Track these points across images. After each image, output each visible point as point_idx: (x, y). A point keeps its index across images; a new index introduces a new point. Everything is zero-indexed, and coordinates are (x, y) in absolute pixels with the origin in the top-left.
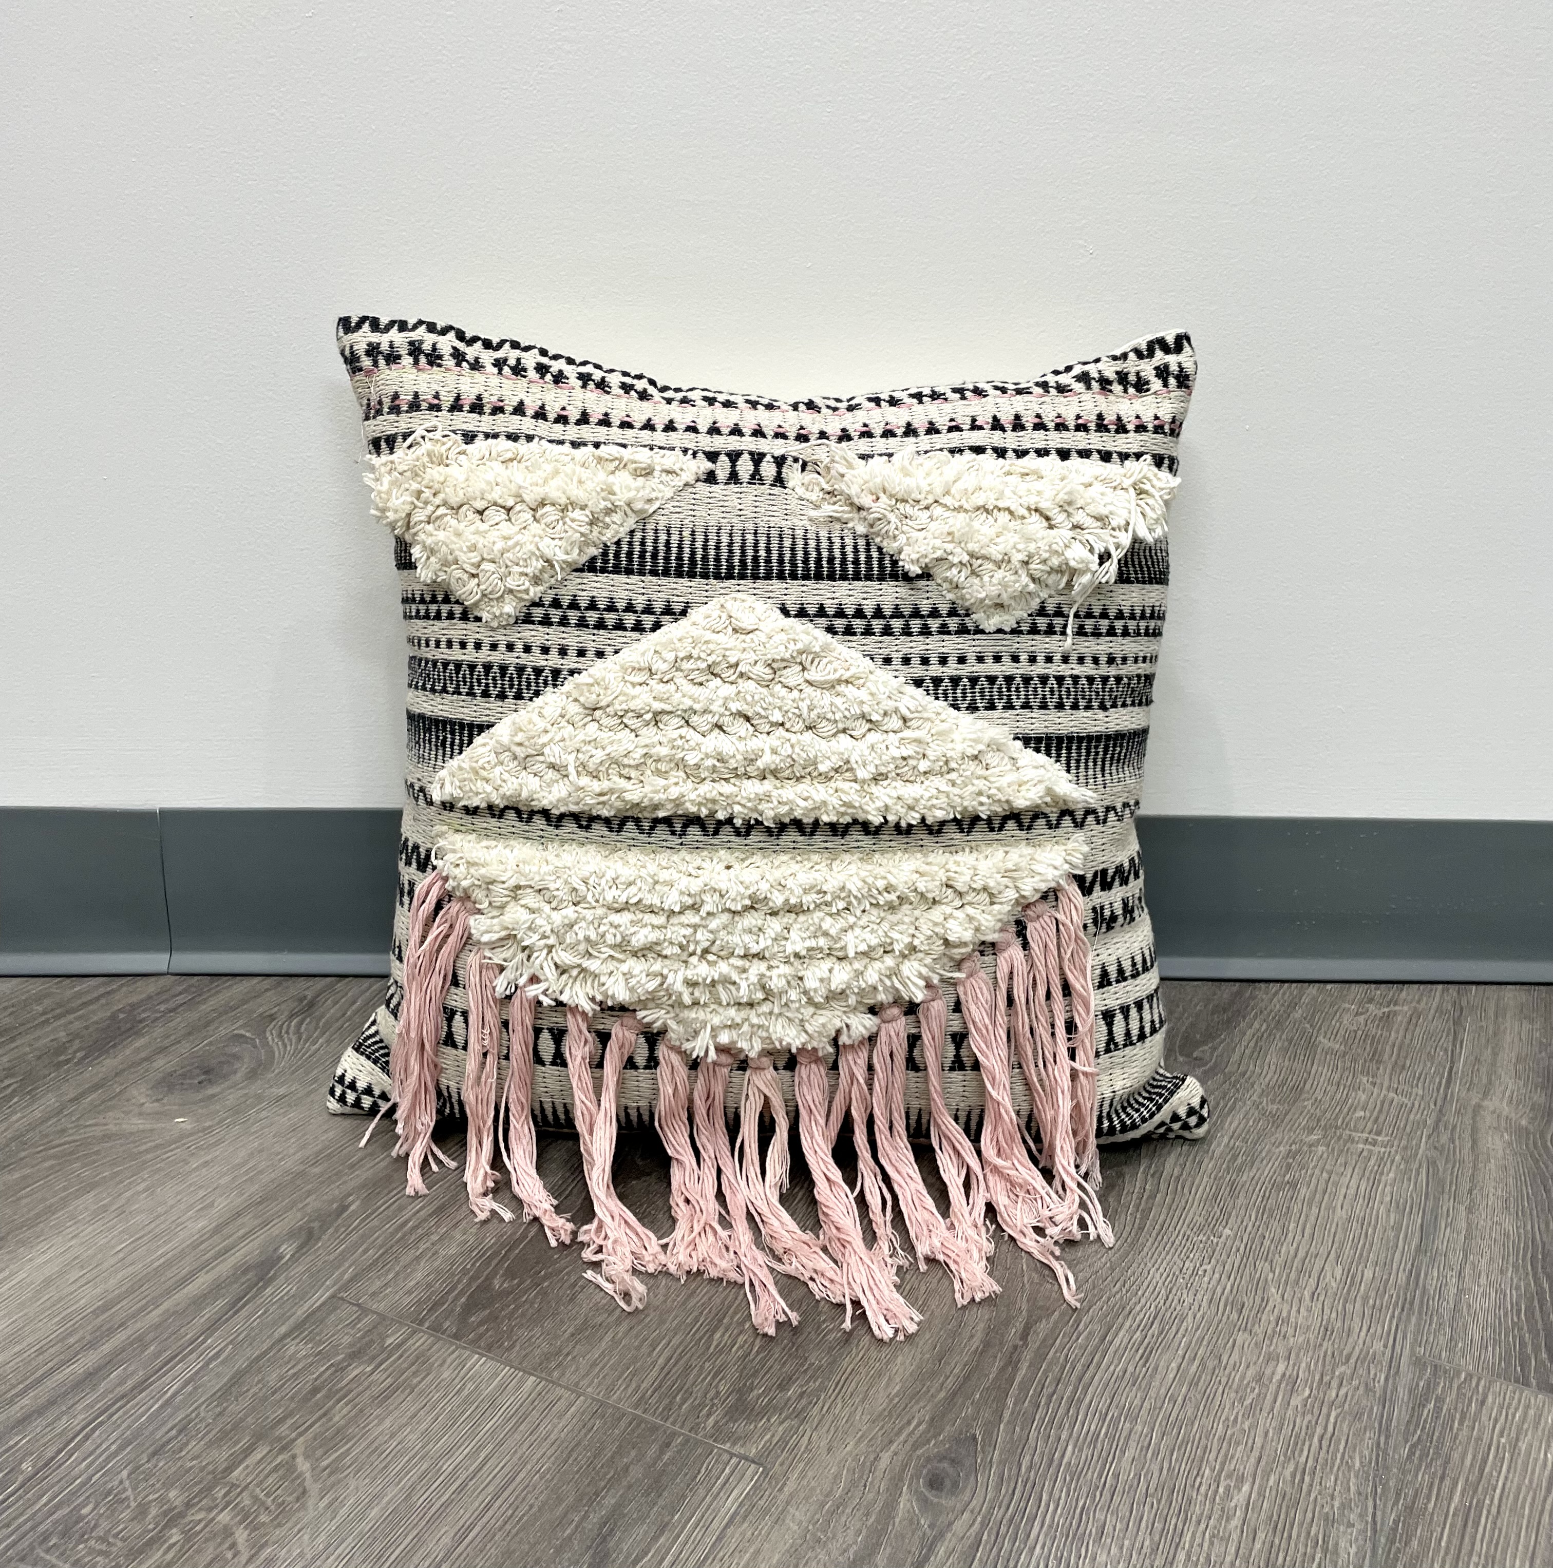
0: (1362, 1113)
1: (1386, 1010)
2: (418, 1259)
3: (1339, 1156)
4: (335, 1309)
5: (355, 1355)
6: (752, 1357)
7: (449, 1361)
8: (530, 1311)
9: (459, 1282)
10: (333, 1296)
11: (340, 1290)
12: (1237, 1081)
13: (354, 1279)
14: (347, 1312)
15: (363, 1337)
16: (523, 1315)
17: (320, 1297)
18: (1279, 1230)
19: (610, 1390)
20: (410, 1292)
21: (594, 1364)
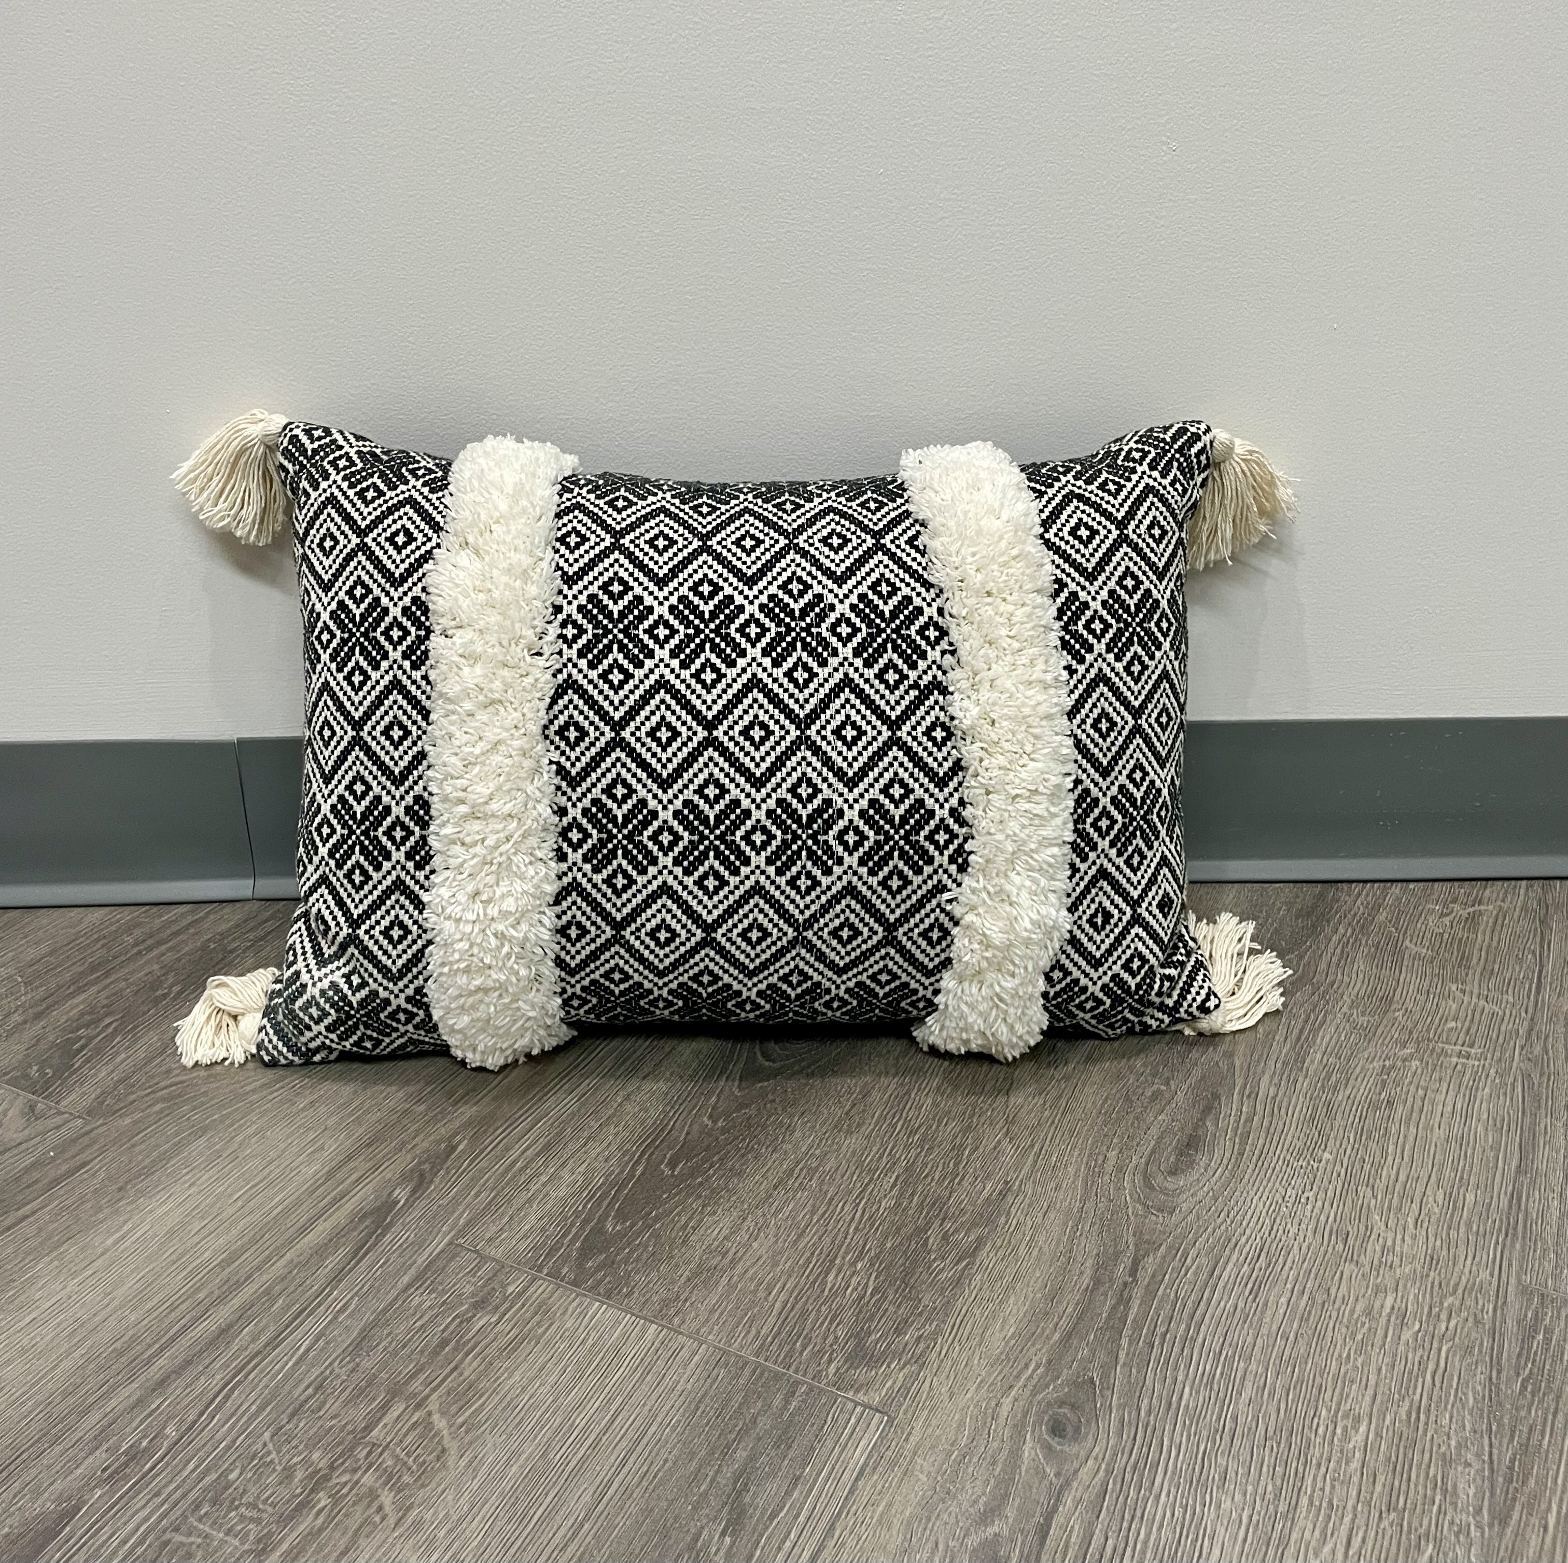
0: (1453, 1024)
1: (1471, 910)
2: (529, 1201)
3: (1434, 1070)
4: (455, 1256)
5: (480, 1305)
6: (867, 1299)
7: (571, 1309)
8: (645, 1255)
9: (572, 1225)
10: (450, 1243)
11: (456, 1237)
12: (1326, 992)
13: (470, 1223)
14: (467, 1260)
15: (484, 1286)
16: (638, 1259)
17: (439, 1243)
18: (1378, 1153)
19: (731, 1336)
20: (525, 1237)
21: (713, 1311)
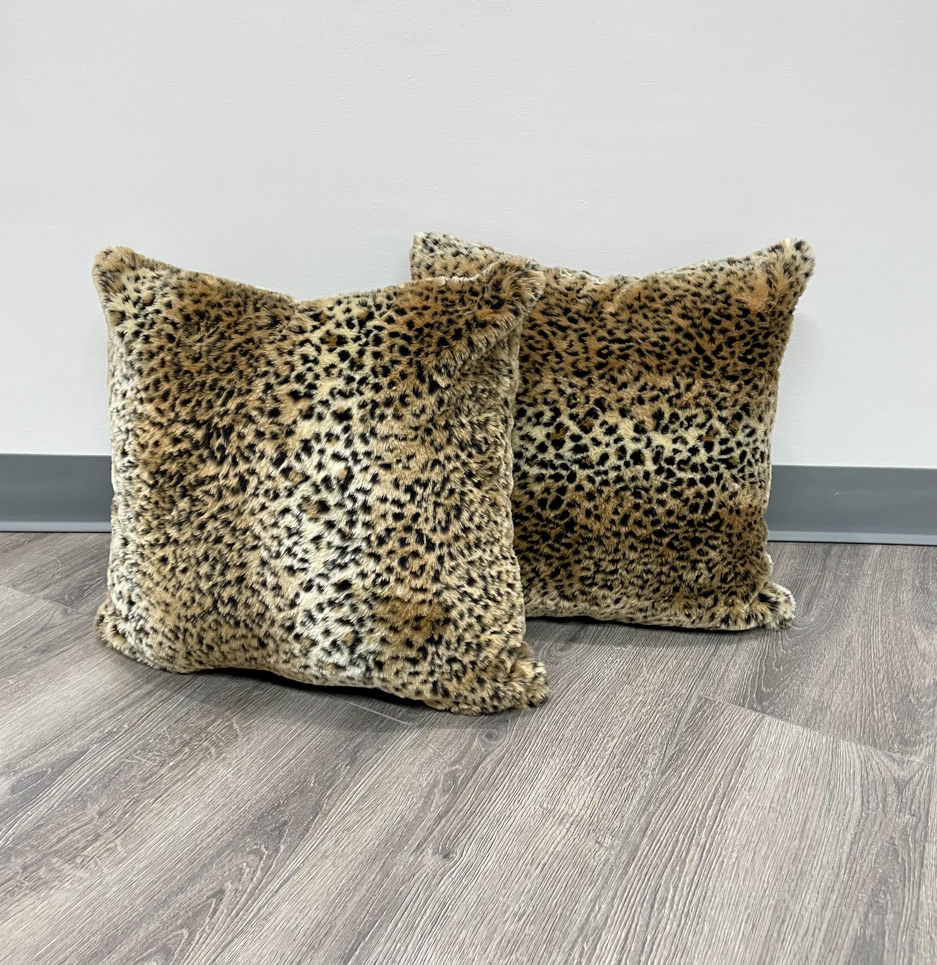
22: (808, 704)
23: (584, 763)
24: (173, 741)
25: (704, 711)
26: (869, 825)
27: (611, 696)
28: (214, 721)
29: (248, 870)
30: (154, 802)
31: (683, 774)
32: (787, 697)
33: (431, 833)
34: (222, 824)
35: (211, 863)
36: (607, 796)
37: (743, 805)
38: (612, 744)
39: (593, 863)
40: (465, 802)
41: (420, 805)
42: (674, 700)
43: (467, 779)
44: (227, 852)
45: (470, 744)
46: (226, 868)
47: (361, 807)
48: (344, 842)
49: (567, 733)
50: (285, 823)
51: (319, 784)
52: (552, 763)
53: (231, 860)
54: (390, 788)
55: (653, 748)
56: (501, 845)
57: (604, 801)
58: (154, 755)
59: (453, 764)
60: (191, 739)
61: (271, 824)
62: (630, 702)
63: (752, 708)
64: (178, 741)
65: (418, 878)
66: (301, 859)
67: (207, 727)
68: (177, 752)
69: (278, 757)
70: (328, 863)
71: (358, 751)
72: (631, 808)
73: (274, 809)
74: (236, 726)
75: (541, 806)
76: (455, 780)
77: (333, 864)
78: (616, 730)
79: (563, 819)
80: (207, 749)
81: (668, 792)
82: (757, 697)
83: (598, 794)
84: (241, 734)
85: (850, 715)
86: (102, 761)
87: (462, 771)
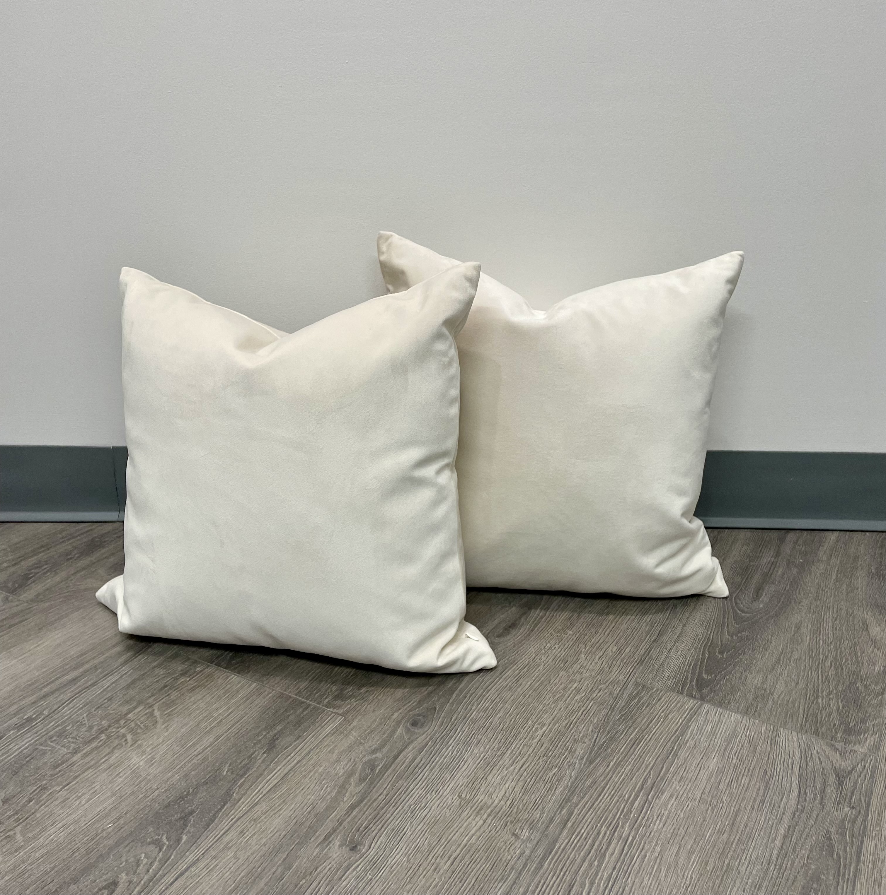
22: (750, 691)
23: (509, 752)
24: (91, 728)
25: (641, 699)
26: (804, 817)
27: (545, 683)
28: (135, 708)
29: (145, 861)
30: (61, 790)
31: (612, 764)
32: (728, 684)
33: (341, 824)
34: (126, 814)
35: (108, 854)
36: (530, 786)
37: (671, 796)
38: (540, 732)
39: (507, 856)
40: (380, 792)
41: (333, 794)
42: (610, 687)
43: (386, 768)
44: (127, 842)
45: (394, 731)
46: (124, 859)
47: (271, 797)
48: (248, 834)
49: (496, 720)
50: (191, 813)
51: (232, 773)
52: (476, 751)
53: (129, 851)
54: (305, 777)
55: (583, 736)
56: (412, 837)
57: (525, 791)
58: (69, 742)
59: (374, 752)
60: (109, 726)
61: (176, 813)
62: (564, 689)
63: (691, 696)
64: (95, 728)
65: (321, 872)
66: (201, 851)
67: (127, 714)
68: (94, 738)
69: (194, 744)
70: (230, 854)
71: (277, 739)
72: (554, 798)
73: (182, 798)
74: (157, 713)
75: (459, 796)
76: (373, 768)
77: (235, 857)
78: (546, 718)
79: (481, 809)
80: (124, 736)
81: (594, 782)
82: (697, 684)
83: (521, 784)
84: (160, 721)
85: (794, 703)
86: (16, 747)
87: (382, 759)
